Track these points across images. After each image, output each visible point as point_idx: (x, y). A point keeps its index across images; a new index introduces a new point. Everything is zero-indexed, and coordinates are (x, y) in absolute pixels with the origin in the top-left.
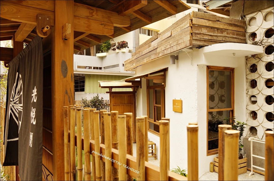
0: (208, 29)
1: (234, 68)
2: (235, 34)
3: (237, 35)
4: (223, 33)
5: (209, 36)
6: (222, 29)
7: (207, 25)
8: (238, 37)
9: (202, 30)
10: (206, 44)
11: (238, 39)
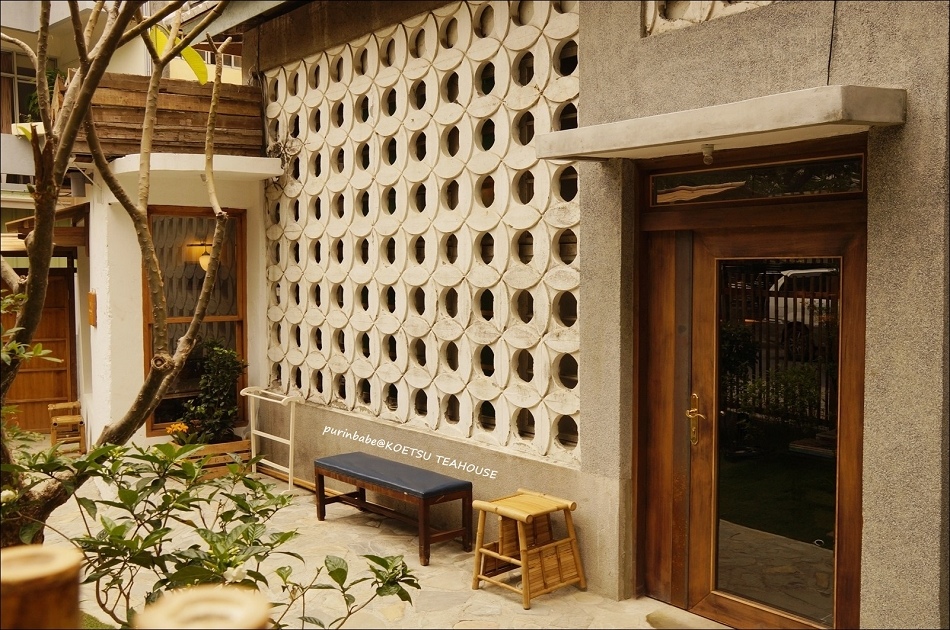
0: (124, 113)
1: (245, 211)
2: (224, 123)
3: (230, 124)
4: (178, 124)
5: (126, 132)
6: (174, 112)
7: (120, 103)
8: (231, 131)
9: (104, 117)
10: (117, 152)
11: (233, 134)
